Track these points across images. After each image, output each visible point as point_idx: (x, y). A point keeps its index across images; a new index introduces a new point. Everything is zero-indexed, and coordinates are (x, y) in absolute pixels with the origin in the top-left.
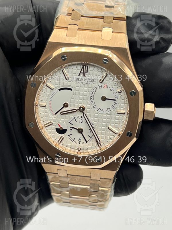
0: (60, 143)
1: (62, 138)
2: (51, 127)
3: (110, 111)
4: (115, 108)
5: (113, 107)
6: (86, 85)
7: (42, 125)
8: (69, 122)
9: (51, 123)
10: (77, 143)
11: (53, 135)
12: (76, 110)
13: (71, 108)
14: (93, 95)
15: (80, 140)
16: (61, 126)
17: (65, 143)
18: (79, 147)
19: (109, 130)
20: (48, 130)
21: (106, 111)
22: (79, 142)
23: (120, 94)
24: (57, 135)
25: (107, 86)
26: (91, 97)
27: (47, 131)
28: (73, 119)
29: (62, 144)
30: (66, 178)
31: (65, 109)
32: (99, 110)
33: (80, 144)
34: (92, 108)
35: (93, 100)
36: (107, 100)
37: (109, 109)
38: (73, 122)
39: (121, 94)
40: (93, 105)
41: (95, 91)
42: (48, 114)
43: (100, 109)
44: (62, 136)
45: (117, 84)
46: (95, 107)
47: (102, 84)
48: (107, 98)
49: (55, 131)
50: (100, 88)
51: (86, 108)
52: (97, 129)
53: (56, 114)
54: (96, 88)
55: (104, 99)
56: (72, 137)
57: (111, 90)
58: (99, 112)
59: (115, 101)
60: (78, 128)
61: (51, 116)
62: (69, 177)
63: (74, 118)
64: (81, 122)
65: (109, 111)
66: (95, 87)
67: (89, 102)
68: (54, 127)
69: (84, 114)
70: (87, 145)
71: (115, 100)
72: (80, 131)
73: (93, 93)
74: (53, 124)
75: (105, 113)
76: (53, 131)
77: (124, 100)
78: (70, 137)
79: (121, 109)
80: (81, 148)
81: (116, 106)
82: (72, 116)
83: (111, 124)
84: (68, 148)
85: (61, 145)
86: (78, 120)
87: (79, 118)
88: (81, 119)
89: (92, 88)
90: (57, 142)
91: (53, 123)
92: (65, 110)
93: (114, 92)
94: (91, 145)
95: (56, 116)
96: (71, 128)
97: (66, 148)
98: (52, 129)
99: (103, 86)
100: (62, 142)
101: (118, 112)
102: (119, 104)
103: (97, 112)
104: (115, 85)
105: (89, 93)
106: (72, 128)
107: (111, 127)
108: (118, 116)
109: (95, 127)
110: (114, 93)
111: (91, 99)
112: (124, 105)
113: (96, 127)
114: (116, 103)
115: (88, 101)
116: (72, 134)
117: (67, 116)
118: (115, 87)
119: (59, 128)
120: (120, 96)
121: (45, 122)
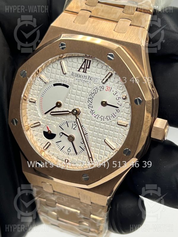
0: (45, 150)
1: (49, 144)
2: (39, 129)
3: (110, 121)
4: (116, 117)
5: (114, 116)
6: (86, 84)
7: (28, 124)
8: (60, 126)
9: (39, 124)
10: (66, 153)
11: (39, 138)
12: (68, 113)
13: (64, 109)
14: (92, 98)
15: (69, 151)
16: (50, 130)
17: (51, 151)
18: (67, 159)
19: (105, 143)
20: (35, 132)
21: (105, 119)
22: (68, 152)
23: (124, 100)
24: (44, 139)
25: (110, 88)
26: (89, 99)
27: (33, 133)
28: (65, 123)
29: (48, 151)
30: (53, 195)
31: (57, 109)
32: (97, 117)
33: (69, 154)
34: (89, 113)
35: (91, 104)
36: (107, 106)
37: (108, 118)
38: (65, 126)
39: (126, 101)
40: (90, 109)
41: (95, 93)
42: (37, 112)
43: (98, 115)
44: (49, 141)
45: (122, 87)
46: (92, 112)
47: (105, 85)
48: (108, 103)
49: (43, 134)
50: (102, 89)
51: (82, 112)
52: (91, 140)
53: (46, 113)
54: (96, 89)
55: (104, 104)
56: (61, 145)
57: (115, 94)
58: (96, 119)
59: (117, 109)
60: (68, 135)
61: (40, 116)
62: (56, 195)
63: (67, 122)
64: (73, 128)
65: (108, 119)
66: (96, 87)
67: (87, 104)
68: (42, 129)
69: (77, 118)
70: (77, 157)
71: (117, 107)
72: (71, 139)
73: (93, 94)
74: (41, 126)
75: (104, 122)
76: (40, 133)
77: (128, 109)
78: (58, 145)
79: (123, 119)
80: (69, 160)
81: (117, 114)
82: (63, 119)
83: (109, 137)
84: (54, 158)
85: (46, 152)
86: (70, 125)
87: (72, 123)
88: (74, 124)
89: (92, 88)
90: (42, 147)
91: (41, 123)
92: (57, 111)
93: (117, 97)
94: (82, 159)
95: (45, 116)
96: (61, 134)
97: (52, 157)
98: (39, 131)
99: (105, 88)
100: (48, 149)
101: (118, 123)
102: (122, 113)
103: (95, 119)
104: (120, 88)
105: (87, 94)
106: (63, 133)
107: (108, 140)
108: (118, 128)
109: (89, 137)
110: (118, 99)
111: (89, 102)
112: (127, 114)
113: (91, 137)
114: (118, 111)
115: (85, 104)
116: (61, 141)
117: (59, 118)
118: (119, 91)
119: (47, 131)
120: (124, 103)
121: (33, 121)
